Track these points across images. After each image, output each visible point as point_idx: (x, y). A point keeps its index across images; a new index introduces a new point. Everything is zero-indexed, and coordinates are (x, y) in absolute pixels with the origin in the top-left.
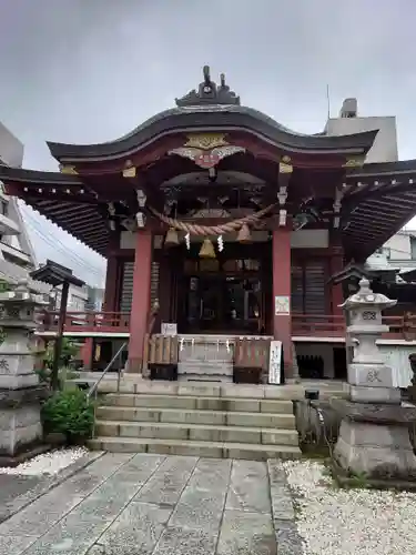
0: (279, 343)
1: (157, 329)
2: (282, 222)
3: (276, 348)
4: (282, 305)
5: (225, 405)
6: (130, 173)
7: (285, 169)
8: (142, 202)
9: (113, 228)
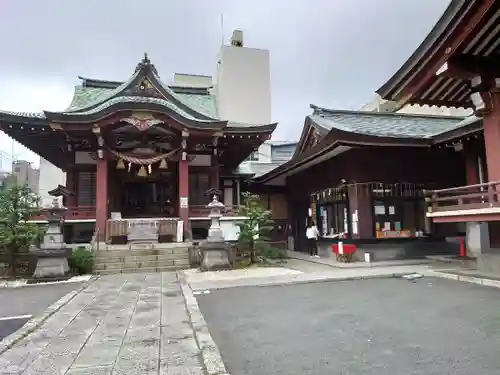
0: (182, 222)
1: (109, 217)
2: (184, 158)
3: (180, 224)
4: (184, 202)
5: (156, 252)
6: (97, 131)
7: (185, 134)
8: (101, 144)
9: (69, 149)
